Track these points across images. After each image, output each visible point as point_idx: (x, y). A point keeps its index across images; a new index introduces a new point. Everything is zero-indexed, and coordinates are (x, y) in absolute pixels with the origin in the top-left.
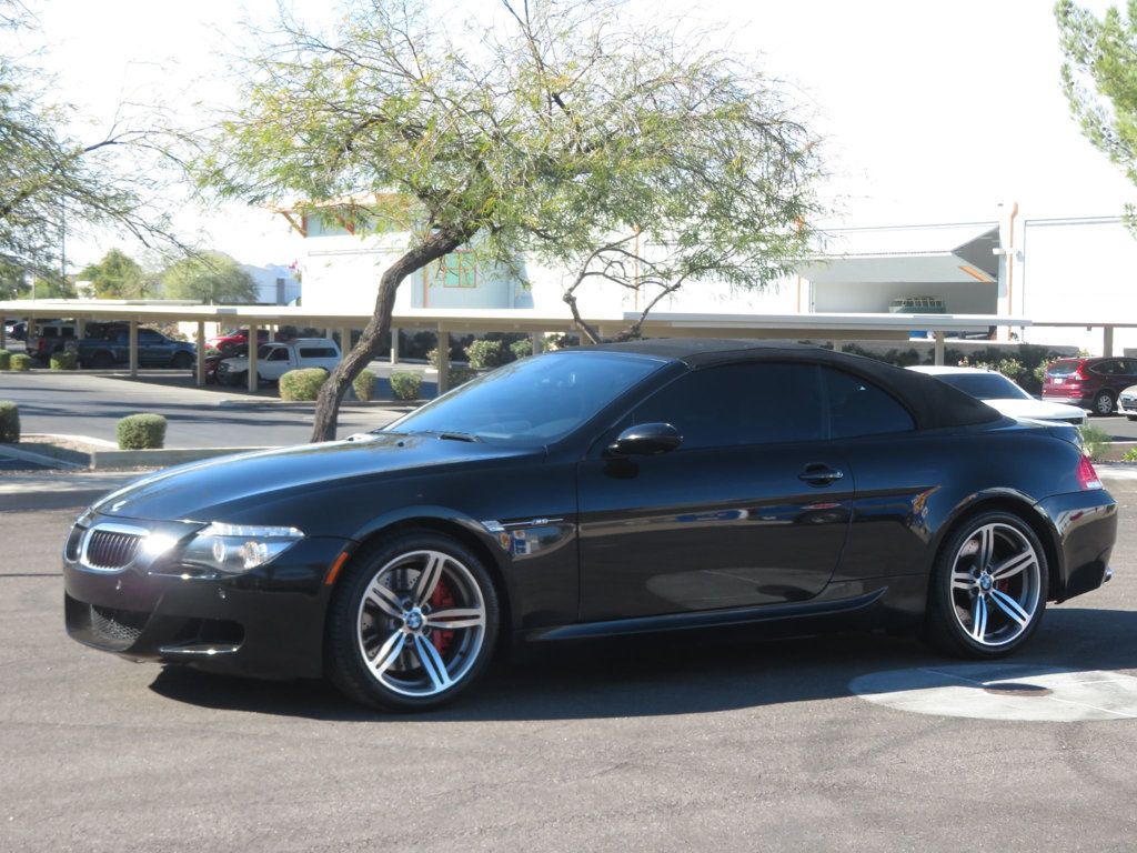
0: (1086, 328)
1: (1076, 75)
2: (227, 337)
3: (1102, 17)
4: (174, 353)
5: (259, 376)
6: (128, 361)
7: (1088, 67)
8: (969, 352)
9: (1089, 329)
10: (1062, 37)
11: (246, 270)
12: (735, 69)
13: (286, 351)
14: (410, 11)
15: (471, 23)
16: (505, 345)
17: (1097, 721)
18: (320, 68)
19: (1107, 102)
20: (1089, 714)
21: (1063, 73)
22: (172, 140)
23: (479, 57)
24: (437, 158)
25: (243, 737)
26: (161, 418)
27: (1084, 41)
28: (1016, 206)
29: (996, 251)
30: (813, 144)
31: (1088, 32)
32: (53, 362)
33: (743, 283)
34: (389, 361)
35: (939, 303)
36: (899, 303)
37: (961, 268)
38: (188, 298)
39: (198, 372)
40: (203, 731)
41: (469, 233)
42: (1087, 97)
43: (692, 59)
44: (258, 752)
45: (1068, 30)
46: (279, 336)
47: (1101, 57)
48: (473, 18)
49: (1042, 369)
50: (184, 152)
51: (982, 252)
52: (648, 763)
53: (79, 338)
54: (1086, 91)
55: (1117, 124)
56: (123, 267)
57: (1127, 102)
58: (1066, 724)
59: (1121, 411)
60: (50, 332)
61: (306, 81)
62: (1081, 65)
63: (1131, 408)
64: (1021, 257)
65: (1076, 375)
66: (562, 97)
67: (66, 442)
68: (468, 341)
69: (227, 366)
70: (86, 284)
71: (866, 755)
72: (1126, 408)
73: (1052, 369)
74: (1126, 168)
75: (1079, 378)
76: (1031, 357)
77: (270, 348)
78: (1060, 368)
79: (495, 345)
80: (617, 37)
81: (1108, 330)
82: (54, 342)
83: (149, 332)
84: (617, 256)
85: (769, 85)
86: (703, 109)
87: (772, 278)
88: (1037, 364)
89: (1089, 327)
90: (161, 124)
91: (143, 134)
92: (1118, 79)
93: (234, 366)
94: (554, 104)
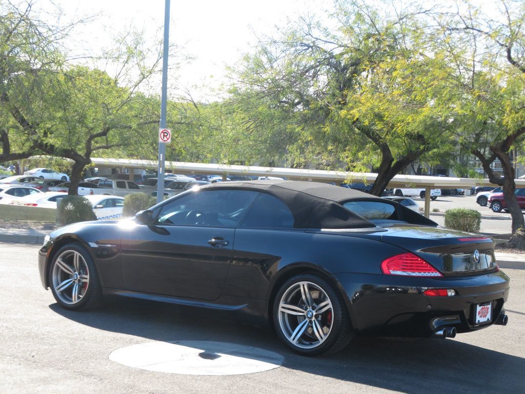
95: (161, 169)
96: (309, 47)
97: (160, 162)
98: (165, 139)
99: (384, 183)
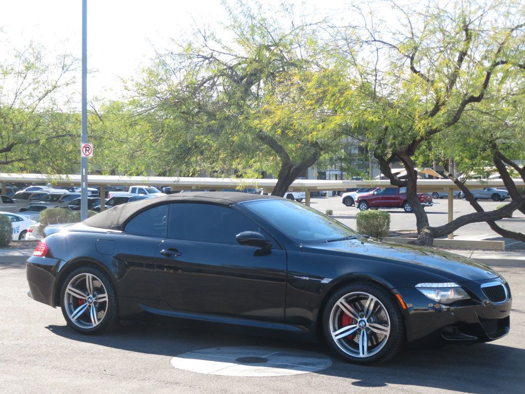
95: (84, 183)
96: (206, 58)
97: (82, 176)
98: (87, 153)
99: (284, 188)
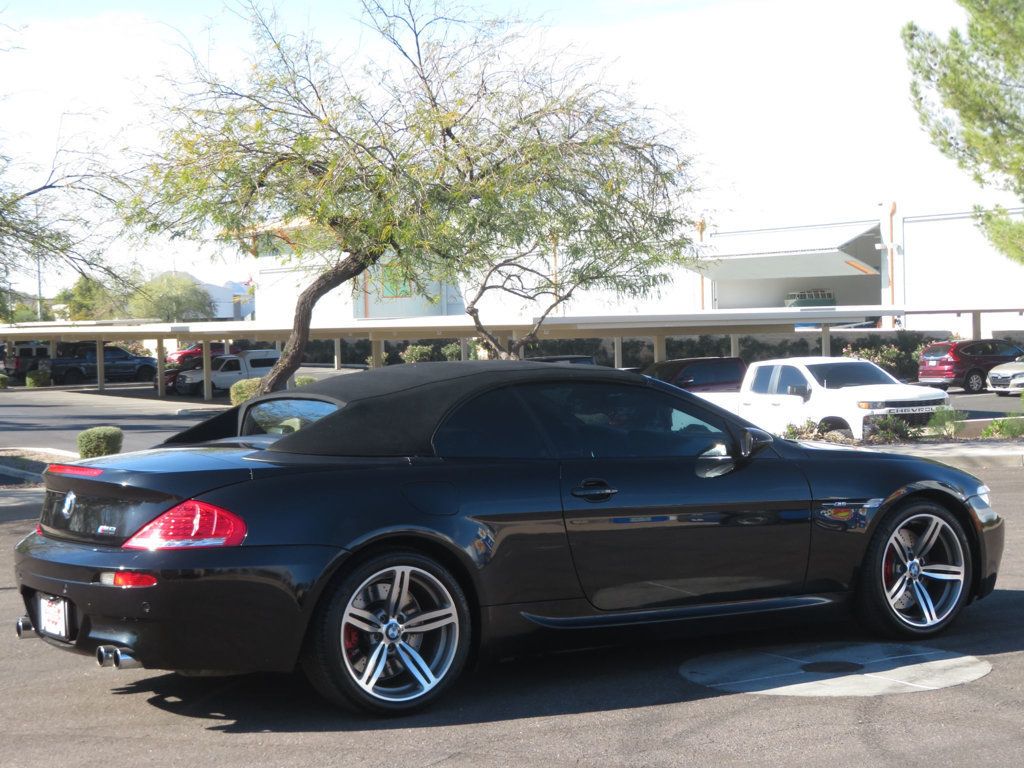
0: (955, 315)
1: (923, 92)
2: (187, 350)
3: (944, 38)
4: (137, 367)
5: (213, 385)
6: (96, 377)
7: (934, 84)
8: (853, 339)
9: (959, 315)
10: (909, 57)
11: (205, 288)
12: (610, 99)
13: (237, 362)
14: (312, 59)
15: (369, 68)
16: (437, 349)
17: (896, 694)
18: (234, 113)
19: (953, 114)
20: (890, 688)
21: (912, 89)
22: (106, 181)
23: (378, 98)
24: (341, 191)
25: (117, 740)
26: (117, 429)
27: (929, 61)
28: (895, 205)
29: (878, 246)
30: (684, 164)
31: (932, 52)
32: (28, 380)
33: (628, 290)
34: (333, 367)
35: (829, 295)
36: (793, 297)
37: (847, 263)
38: (152, 316)
39: (159, 384)
40: (82, 736)
41: (374, 257)
42: (935, 110)
43: (569, 92)
44: (128, 754)
45: (916, 53)
46: (234, 349)
47: (945, 75)
48: (372, 62)
49: (918, 354)
50: (116, 192)
51: (866, 248)
52: (479, 751)
53: (52, 357)
54: (933, 104)
55: (962, 133)
56: (94, 291)
57: (970, 114)
58: (868, 698)
59: (990, 388)
60: (26, 353)
61: (223, 125)
62: (928, 82)
63: (999, 385)
64: (900, 250)
65: (948, 357)
66: (453, 131)
67: (35, 454)
68: (403, 346)
69: (184, 378)
70: (61, 306)
71: (679, 736)
72: (994, 385)
73: (928, 352)
74: (972, 172)
75: (951, 359)
76: (908, 341)
77: (223, 360)
78: (934, 351)
79: (427, 349)
80: (498, 76)
81: (976, 315)
82: (30, 362)
83: (115, 350)
84: (515, 270)
85: (639, 112)
86: (582, 136)
87: (653, 285)
88: (914, 348)
89: (959, 313)
90: (96, 168)
91: (77, 178)
92: (962, 93)
93: (191, 378)
94: (447, 137)
